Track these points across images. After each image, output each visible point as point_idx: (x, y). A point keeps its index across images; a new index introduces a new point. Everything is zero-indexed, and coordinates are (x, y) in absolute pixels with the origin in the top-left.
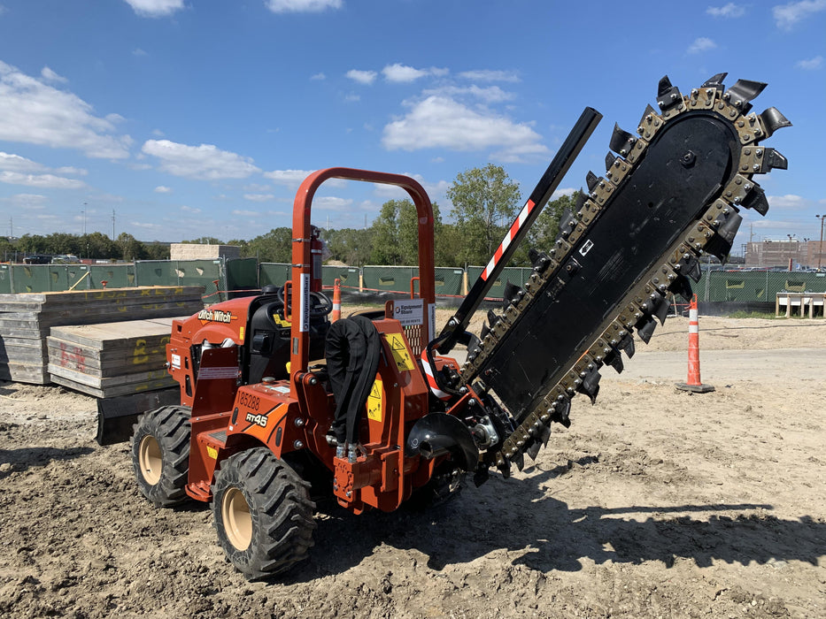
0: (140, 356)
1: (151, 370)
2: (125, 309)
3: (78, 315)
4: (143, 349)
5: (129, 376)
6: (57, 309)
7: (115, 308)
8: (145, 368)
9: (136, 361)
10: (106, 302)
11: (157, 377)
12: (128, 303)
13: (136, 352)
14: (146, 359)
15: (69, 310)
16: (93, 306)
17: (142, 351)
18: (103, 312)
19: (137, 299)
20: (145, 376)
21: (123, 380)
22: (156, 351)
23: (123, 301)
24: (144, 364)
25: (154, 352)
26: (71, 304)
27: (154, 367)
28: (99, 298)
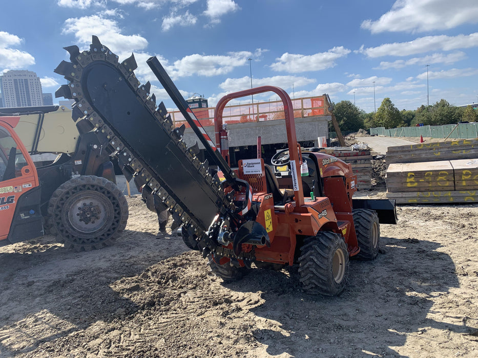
0: (411, 182)
1: (420, 191)
2: (439, 154)
3: (408, 157)
4: (413, 178)
5: (404, 193)
6: (395, 154)
7: (432, 153)
8: (416, 189)
9: (409, 185)
10: (426, 150)
11: (424, 196)
12: (442, 150)
13: (408, 180)
14: (416, 184)
15: (403, 155)
16: (417, 152)
17: (412, 179)
18: (424, 156)
19: (449, 147)
20: (415, 194)
21: (400, 195)
22: (423, 180)
23: (438, 149)
24: (415, 187)
25: (420, 180)
26: (403, 151)
27: (422, 189)
28: (420, 148)
